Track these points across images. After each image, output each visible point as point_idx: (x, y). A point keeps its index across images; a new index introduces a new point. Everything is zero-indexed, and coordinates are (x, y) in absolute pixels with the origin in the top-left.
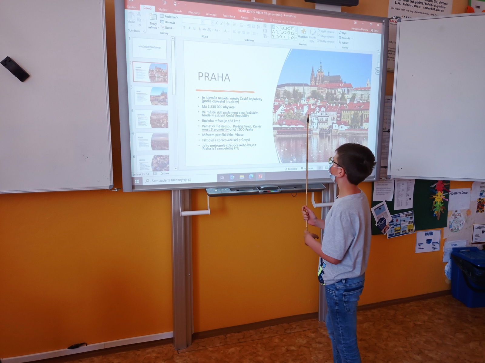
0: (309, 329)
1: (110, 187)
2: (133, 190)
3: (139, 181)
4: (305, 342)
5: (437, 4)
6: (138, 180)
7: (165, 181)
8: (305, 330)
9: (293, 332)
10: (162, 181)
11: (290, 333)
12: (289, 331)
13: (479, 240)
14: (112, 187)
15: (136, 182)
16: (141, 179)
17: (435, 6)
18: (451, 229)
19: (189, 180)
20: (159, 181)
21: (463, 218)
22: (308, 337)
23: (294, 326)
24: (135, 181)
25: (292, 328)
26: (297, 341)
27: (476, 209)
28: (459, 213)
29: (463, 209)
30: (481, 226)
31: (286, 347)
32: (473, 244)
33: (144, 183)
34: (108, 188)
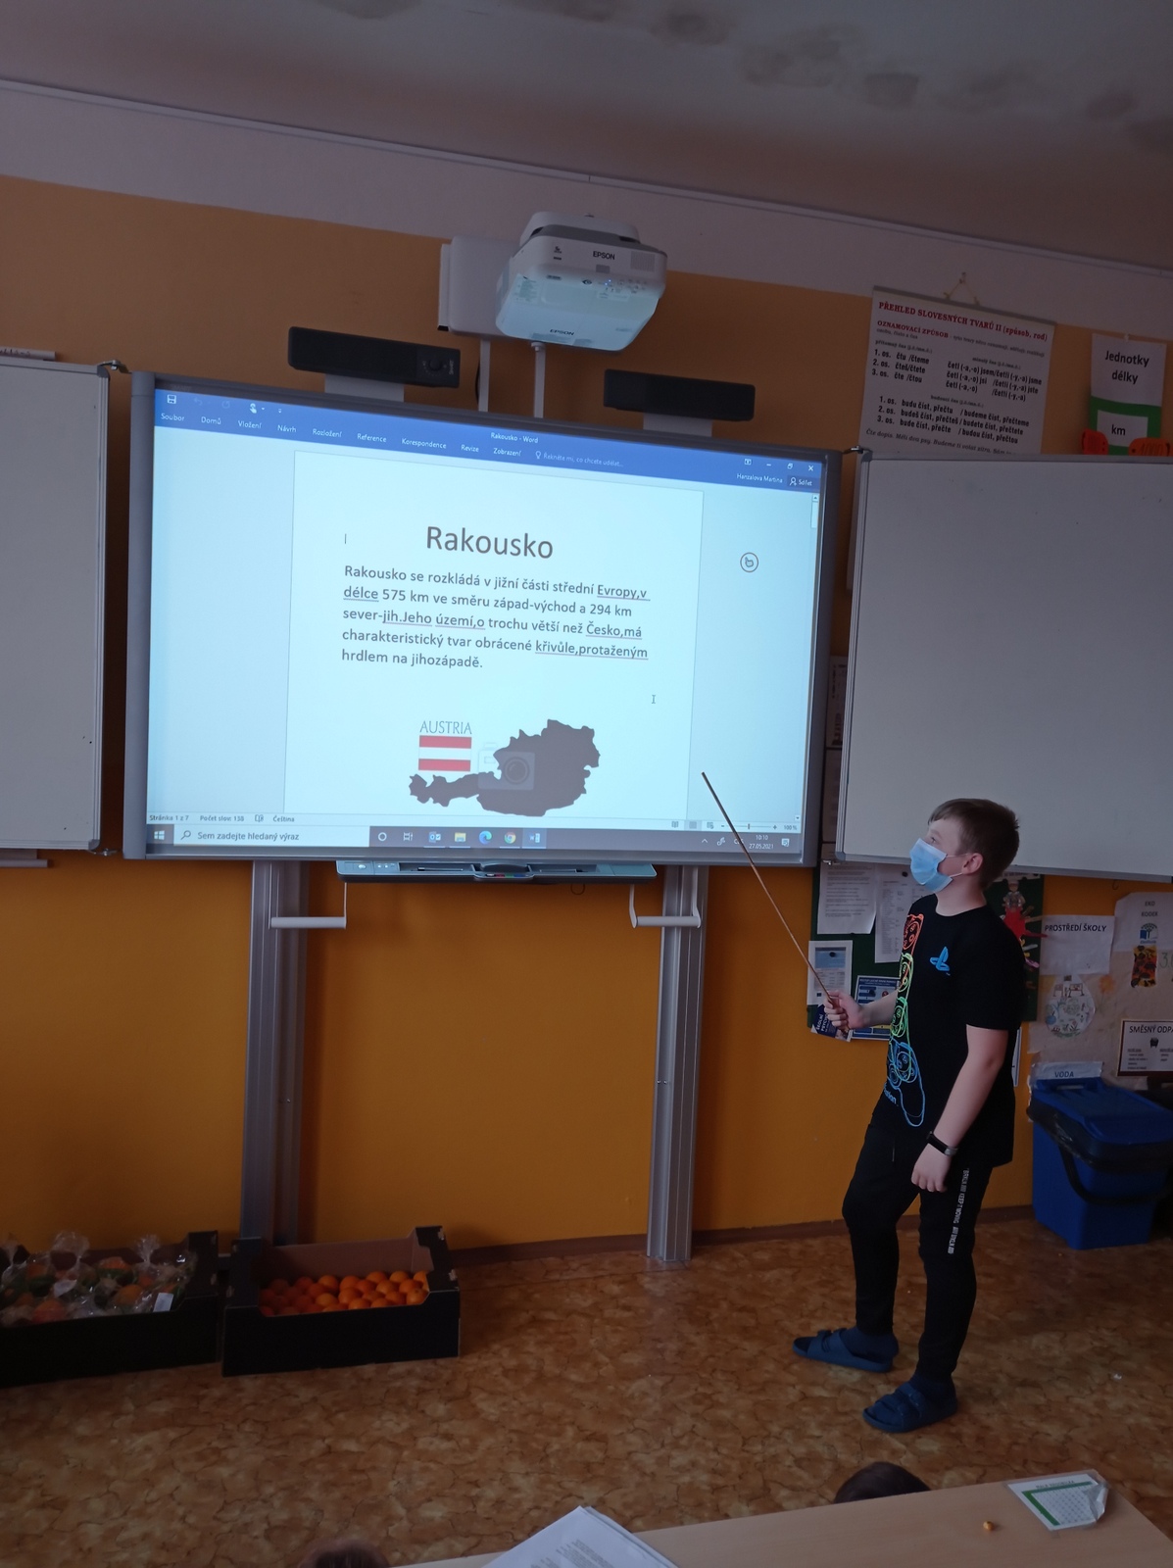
0: (611, 1275)
1: (91, 844)
2: (148, 855)
3: (165, 835)
4: (589, 1302)
5: (998, 425)
6: (162, 833)
7: (230, 836)
8: (602, 1276)
9: (567, 1278)
10: (224, 837)
11: (558, 1281)
12: (556, 1276)
13: (1139, 1066)
14: (97, 845)
15: (156, 837)
16: (169, 830)
17: (993, 427)
18: (1052, 1027)
19: (294, 837)
20: (216, 836)
21: (1088, 998)
22: (602, 1292)
23: (574, 1265)
24: (156, 833)
25: (568, 1270)
26: (568, 1300)
27: (1131, 975)
28: (1078, 985)
29: (1088, 972)
30: (1145, 1024)
31: (531, 1313)
32: (1121, 1074)
33: (178, 841)
34: (86, 847)
